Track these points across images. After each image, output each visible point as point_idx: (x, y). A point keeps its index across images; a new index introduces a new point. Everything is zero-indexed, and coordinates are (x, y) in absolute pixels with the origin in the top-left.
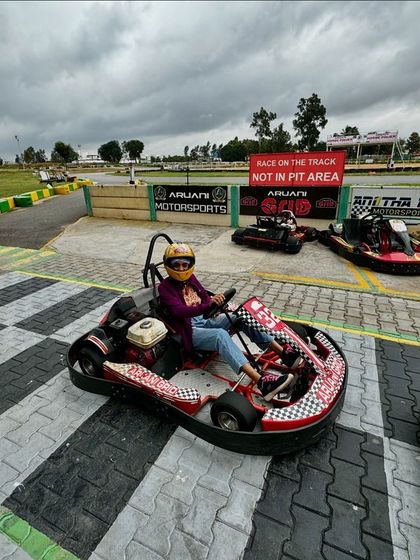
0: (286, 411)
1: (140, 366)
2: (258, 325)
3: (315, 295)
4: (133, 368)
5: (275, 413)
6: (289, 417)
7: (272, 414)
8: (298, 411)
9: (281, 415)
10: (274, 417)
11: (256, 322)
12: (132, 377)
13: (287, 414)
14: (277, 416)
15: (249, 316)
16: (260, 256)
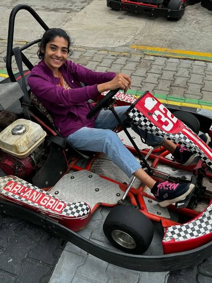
0: (188, 227)
1: (18, 179)
2: (154, 128)
3: (201, 71)
4: (10, 182)
5: (177, 231)
6: (192, 234)
7: (173, 233)
8: (200, 226)
9: (182, 234)
10: (175, 236)
11: (151, 126)
12: (10, 194)
13: (189, 231)
14: (179, 235)
15: (142, 119)
16: (139, 24)
